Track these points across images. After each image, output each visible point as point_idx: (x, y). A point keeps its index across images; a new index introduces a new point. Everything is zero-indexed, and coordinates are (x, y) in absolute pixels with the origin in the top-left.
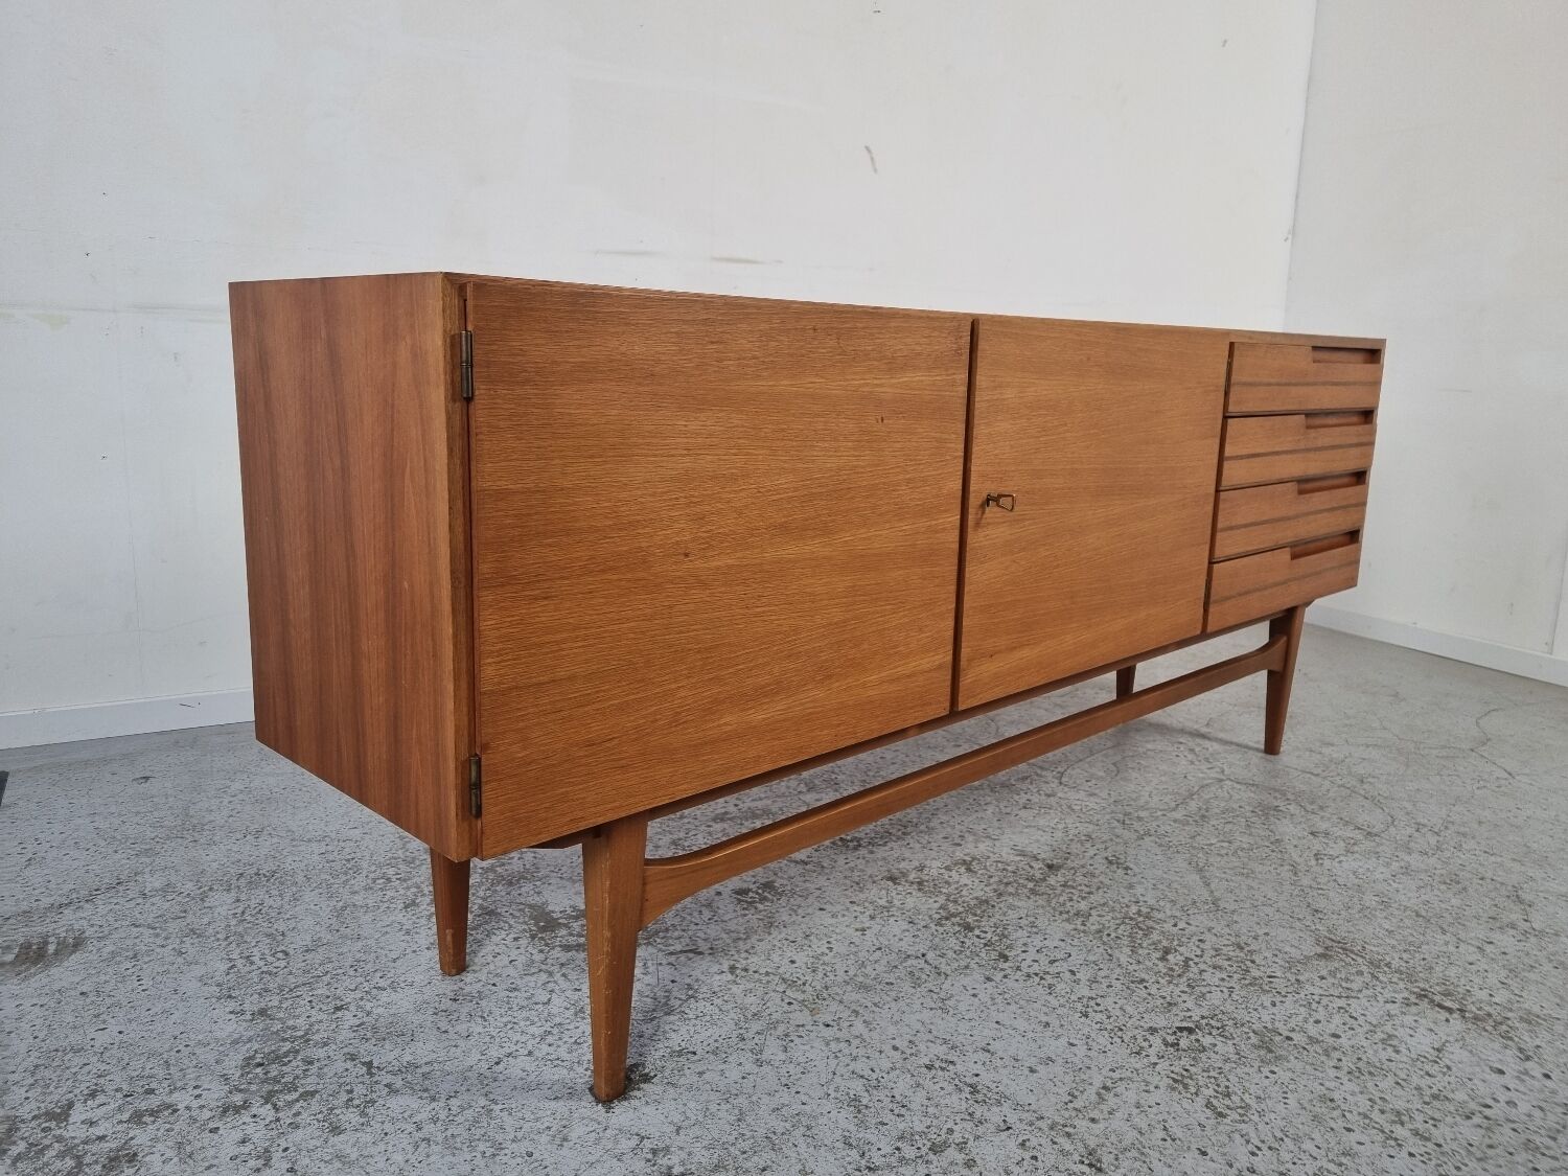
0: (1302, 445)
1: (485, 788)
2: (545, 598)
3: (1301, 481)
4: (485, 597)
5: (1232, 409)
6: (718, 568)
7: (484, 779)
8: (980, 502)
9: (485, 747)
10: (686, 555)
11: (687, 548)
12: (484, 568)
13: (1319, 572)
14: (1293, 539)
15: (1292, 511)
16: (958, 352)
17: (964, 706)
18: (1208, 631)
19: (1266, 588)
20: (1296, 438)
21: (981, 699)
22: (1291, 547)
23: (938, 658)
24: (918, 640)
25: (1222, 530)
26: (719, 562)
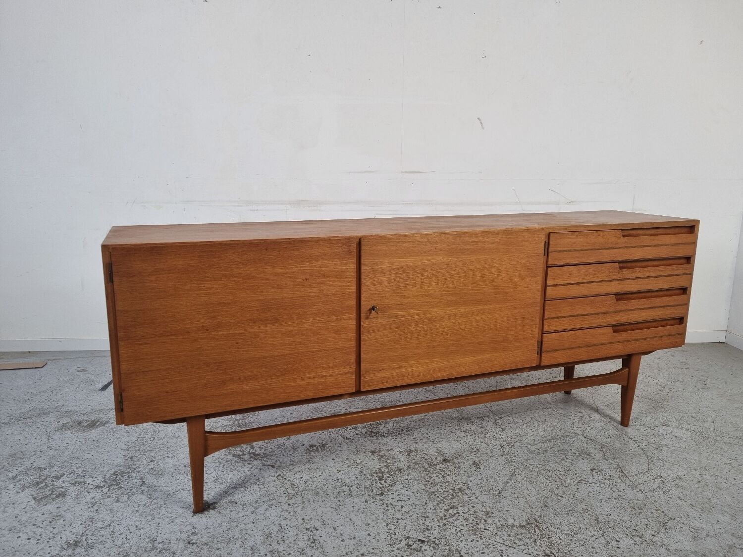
0: (617, 277)
1: (124, 403)
2: (145, 344)
3: (616, 295)
4: (121, 343)
5: (550, 263)
6: (223, 335)
7: (123, 400)
8: (368, 308)
9: (124, 390)
10: (207, 330)
11: (207, 327)
12: (120, 334)
13: (642, 339)
14: (614, 323)
15: (612, 309)
16: (349, 252)
17: (364, 390)
18: (542, 365)
19: (592, 346)
20: (611, 274)
21: (375, 387)
22: (613, 326)
23: (347, 370)
24: (334, 363)
25: (549, 319)
26: (224, 333)
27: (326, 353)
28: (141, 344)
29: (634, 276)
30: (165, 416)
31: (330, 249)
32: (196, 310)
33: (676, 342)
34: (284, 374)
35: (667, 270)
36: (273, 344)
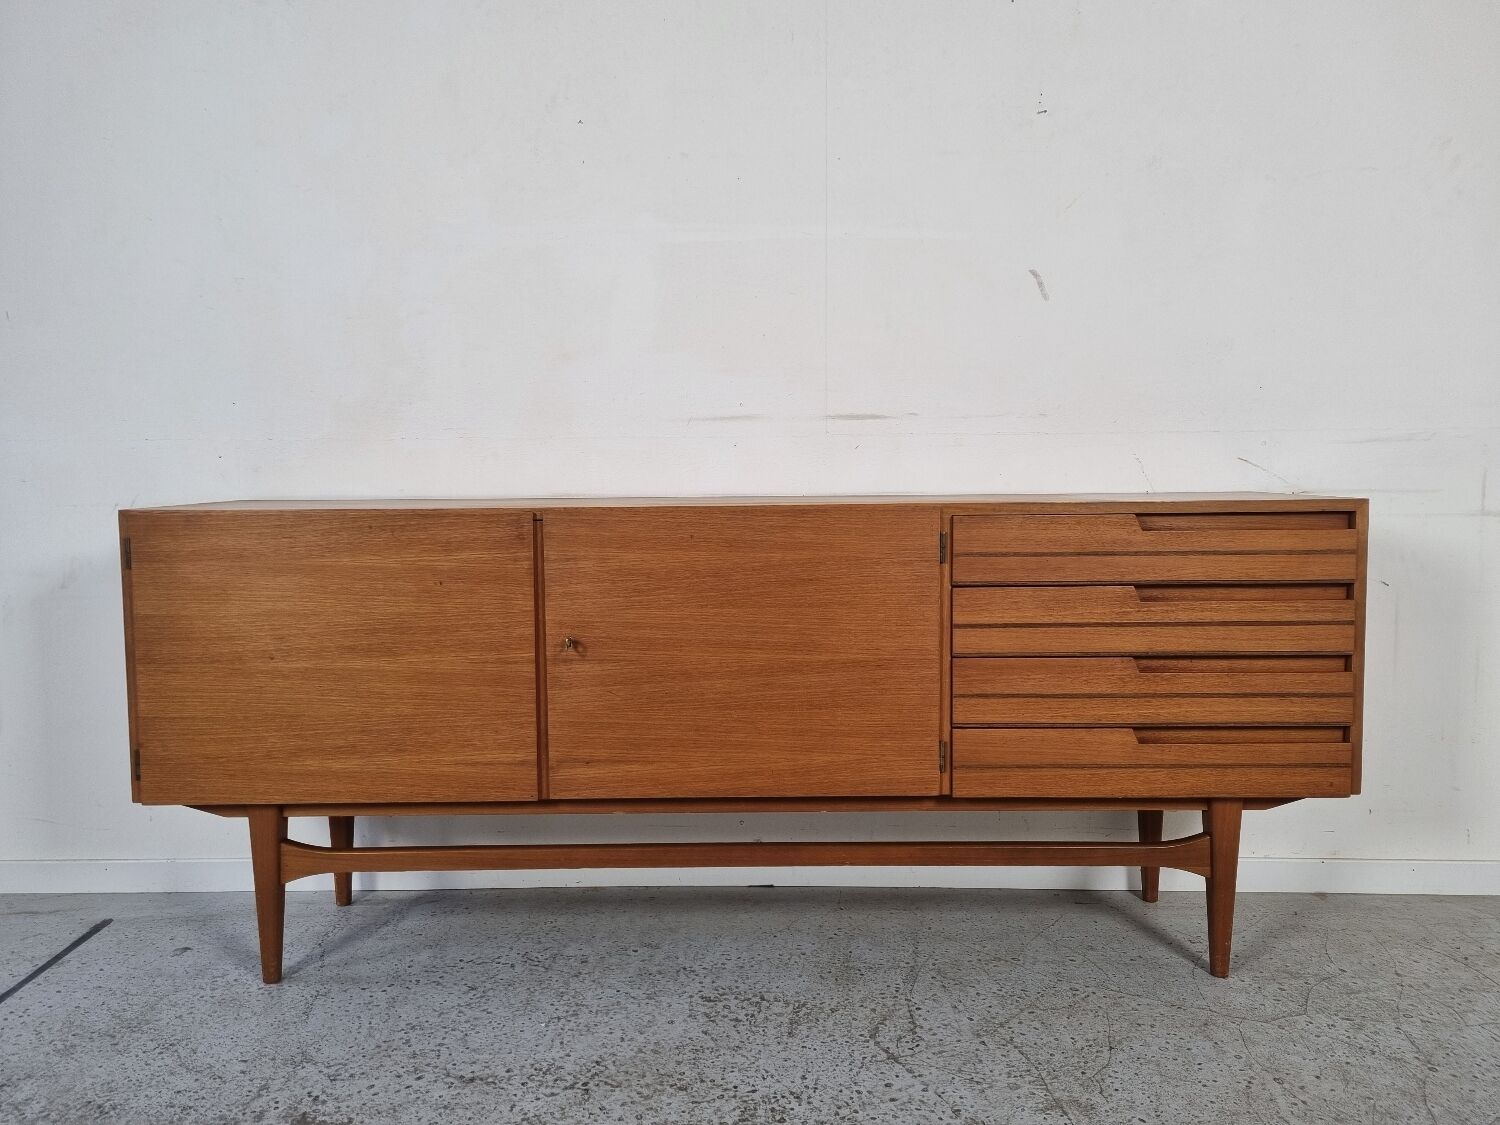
0: (1136, 619)
1: (142, 767)
3: (1138, 657)
5: (958, 578)
6: (297, 668)
7: (141, 762)
8: (559, 642)
9: (142, 745)
13: (1225, 766)
14: (1138, 721)
15: (1130, 689)
16: (520, 537)
17: (557, 797)
18: (954, 796)
19: (1083, 767)
20: (1117, 610)
21: (578, 795)
22: (1135, 729)
23: (520, 756)
24: (495, 740)
25: (963, 696)
26: (298, 665)
27: (479, 720)
28: (169, 672)
29: (1184, 617)
30: (203, 799)
31: (483, 530)
32: (254, 622)
33: (1331, 785)
34: (404, 751)
35: (1281, 611)
36: (382, 693)
